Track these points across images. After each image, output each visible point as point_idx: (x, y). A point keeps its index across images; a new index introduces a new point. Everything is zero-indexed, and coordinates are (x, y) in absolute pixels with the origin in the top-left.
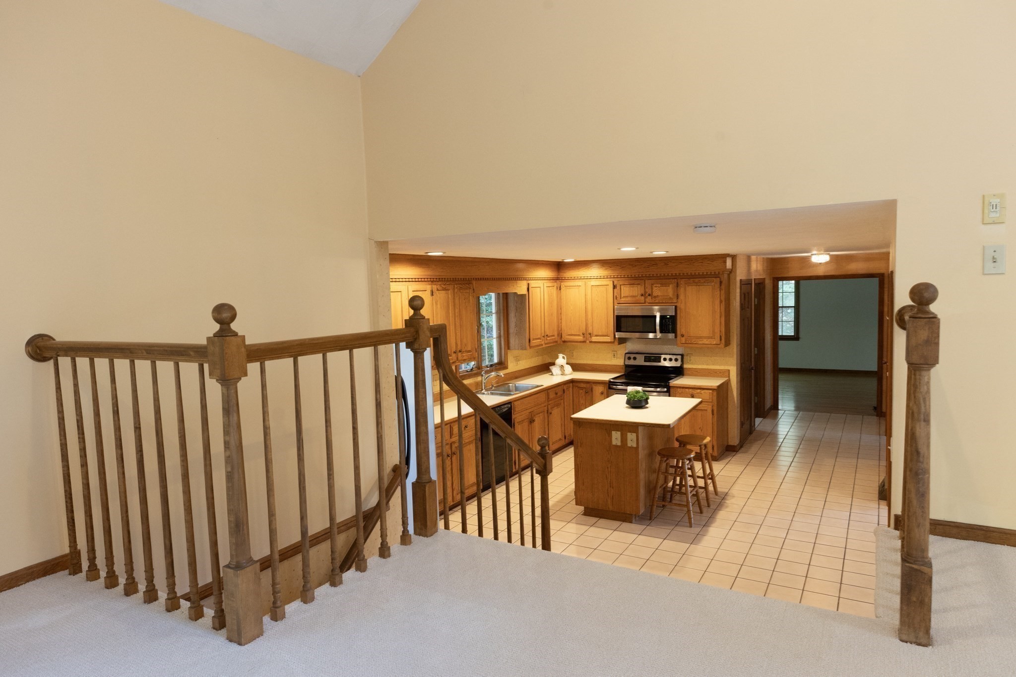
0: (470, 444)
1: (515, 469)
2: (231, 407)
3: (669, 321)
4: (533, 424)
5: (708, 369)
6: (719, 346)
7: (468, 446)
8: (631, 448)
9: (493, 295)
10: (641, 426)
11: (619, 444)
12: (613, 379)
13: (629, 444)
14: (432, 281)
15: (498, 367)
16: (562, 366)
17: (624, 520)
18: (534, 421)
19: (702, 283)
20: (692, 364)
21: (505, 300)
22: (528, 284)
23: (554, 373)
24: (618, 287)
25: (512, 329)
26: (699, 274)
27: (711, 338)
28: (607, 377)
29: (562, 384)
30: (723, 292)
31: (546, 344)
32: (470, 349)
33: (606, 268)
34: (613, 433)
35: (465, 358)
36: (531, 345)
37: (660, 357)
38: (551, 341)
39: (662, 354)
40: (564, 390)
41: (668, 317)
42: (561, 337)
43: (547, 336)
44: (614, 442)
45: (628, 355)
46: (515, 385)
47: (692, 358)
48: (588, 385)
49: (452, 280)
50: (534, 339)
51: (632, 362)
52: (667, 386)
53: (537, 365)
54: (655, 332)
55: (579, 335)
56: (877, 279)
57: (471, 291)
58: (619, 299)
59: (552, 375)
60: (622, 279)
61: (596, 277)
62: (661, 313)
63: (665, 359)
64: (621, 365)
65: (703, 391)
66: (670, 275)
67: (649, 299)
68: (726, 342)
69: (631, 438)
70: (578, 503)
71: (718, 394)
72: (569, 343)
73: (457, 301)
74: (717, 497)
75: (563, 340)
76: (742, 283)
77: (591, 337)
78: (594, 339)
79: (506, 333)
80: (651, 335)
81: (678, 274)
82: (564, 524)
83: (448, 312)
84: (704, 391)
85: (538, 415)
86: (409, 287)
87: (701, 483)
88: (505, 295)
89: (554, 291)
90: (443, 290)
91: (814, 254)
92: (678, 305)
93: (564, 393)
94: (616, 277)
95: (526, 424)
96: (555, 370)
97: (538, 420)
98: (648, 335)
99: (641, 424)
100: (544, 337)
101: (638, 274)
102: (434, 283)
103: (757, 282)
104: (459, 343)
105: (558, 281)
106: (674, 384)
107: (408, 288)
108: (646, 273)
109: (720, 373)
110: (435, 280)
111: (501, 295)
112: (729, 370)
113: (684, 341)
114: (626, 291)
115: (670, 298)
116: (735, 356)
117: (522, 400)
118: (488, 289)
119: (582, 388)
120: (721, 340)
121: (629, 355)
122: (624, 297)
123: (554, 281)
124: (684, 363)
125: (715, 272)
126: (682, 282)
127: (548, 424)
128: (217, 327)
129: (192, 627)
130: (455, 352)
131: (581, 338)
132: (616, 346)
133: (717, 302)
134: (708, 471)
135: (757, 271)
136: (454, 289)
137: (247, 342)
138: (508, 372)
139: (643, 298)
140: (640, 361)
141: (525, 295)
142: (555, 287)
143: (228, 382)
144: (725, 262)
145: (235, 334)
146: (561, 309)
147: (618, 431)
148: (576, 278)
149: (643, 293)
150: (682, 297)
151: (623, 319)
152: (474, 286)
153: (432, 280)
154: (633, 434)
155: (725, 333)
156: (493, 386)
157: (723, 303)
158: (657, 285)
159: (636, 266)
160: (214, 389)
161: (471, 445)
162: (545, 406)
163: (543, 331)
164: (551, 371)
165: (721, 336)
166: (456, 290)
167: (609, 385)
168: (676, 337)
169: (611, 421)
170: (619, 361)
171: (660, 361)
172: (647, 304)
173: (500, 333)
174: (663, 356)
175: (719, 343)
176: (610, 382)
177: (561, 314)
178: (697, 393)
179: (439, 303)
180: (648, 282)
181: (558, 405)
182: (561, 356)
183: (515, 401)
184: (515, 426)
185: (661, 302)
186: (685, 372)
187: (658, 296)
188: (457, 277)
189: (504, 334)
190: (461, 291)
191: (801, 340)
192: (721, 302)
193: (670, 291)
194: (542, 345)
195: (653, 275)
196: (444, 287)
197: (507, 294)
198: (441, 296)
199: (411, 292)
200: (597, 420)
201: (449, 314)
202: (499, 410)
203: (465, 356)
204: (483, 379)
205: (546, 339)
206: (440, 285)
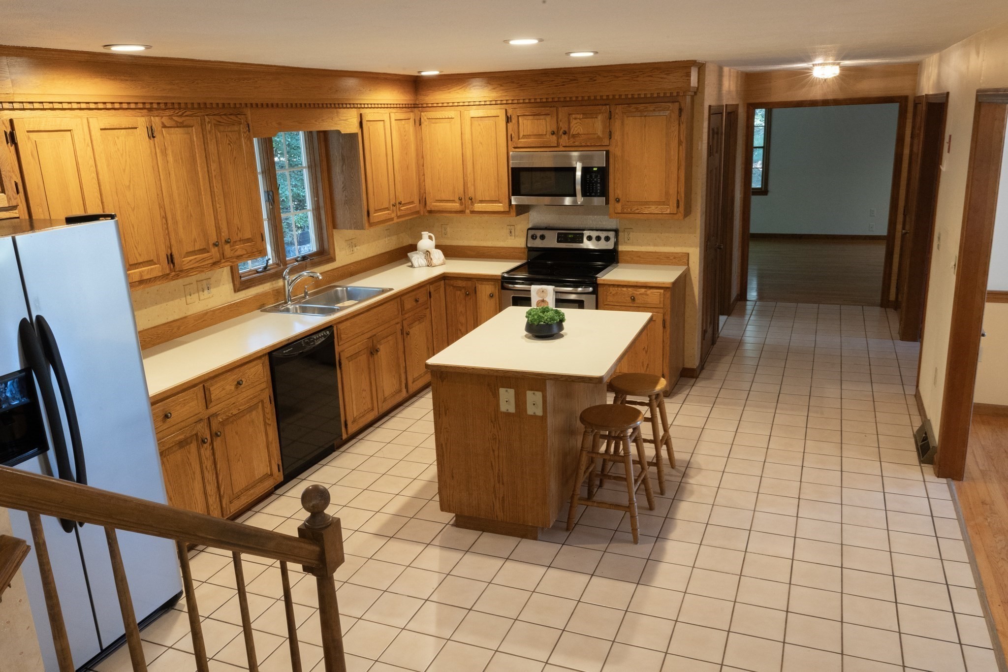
0: (251, 411)
1: (347, 434)
3: (596, 177)
4: (375, 356)
5: (656, 252)
6: (676, 217)
7: (248, 416)
8: (534, 416)
9: (300, 134)
10: (551, 379)
11: (512, 410)
12: (507, 272)
13: (530, 411)
14: (148, 108)
15: (316, 259)
16: (427, 253)
17: (524, 536)
18: (377, 351)
19: (651, 111)
20: (632, 244)
21: (323, 144)
22: (361, 115)
23: (416, 264)
24: (514, 120)
25: (339, 195)
26: (645, 97)
27: (663, 203)
28: (498, 268)
29: (427, 284)
30: (683, 127)
31: (398, 217)
32: (250, 237)
33: (496, 86)
34: (502, 391)
35: (239, 253)
36: (372, 221)
37: (582, 234)
38: (409, 212)
39: (584, 230)
40: (430, 293)
41: (595, 169)
42: (426, 204)
43: (400, 203)
44: (504, 407)
45: (531, 232)
46: (347, 288)
47: (632, 235)
48: (469, 283)
49: (196, 106)
50: (376, 211)
51: (538, 243)
52: (593, 283)
53: (388, 250)
54: (573, 194)
55: (453, 201)
56: (897, 105)
57: (243, 128)
58: (515, 140)
59: (412, 266)
60: (521, 105)
61: (477, 103)
62: (583, 163)
63: (590, 238)
64: (522, 248)
65: (649, 292)
66: (598, 98)
67: (564, 140)
68: (685, 210)
69: (534, 402)
70: (445, 506)
71: (673, 296)
72: (438, 215)
73: (212, 147)
74: (674, 472)
75: (428, 209)
76: (712, 112)
77: (472, 204)
78: (478, 207)
79: (328, 201)
80: (568, 201)
81: (611, 97)
82: (420, 548)
84: (652, 290)
85: (386, 340)
86: (90, 120)
87: (649, 451)
88: (322, 135)
89: (410, 126)
90: (178, 127)
91: (816, 65)
92: (611, 149)
93: (430, 297)
94: (510, 102)
95: (363, 358)
96: (417, 258)
97: (384, 351)
98: (563, 201)
99: (552, 377)
100: (394, 205)
101: (546, 96)
102: (155, 113)
103: (729, 110)
104: (223, 226)
105: (415, 110)
106: (604, 280)
107: (88, 123)
108: (560, 96)
109: (675, 258)
110: (155, 106)
111: (315, 135)
112: (688, 254)
113: (619, 210)
114: (527, 125)
115: (599, 138)
116: (698, 231)
117: (353, 320)
118: (280, 124)
119: (459, 288)
120: (678, 207)
121: (534, 231)
122: (524, 136)
123: (409, 110)
124: (620, 243)
125: (671, 93)
126: (617, 111)
127: (404, 352)
130: (215, 245)
131: (456, 206)
132: (513, 219)
133: (674, 144)
134: (661, 433)
135: (729, 92)
136: (203, 125)
138: (335, 267)
139: (554, 137)
140: (551, 242)
141: (355, 135)
142: (412, 121)
144: (688, 75)
146: (423, 157)
147: (511, 388)
148: (445, 105)
149: (556, 131)
150: (617, 135)
151: (523, 175)
152: (249, 118)
153: (148, 106)
154: (536, 393)
155: (685, 195)
156: (306, 293)
157: (684, 145)
158: (578, 116)
159: (542, 83)
161: (254, 413)
162: (397, 323)
163: (392, 196)
164: (409, 260)
165: (678, 201)
166: (208, 127)
167: (502, 283)
168: (607, 202)
169: (497, 371)
170: (519, 242)
171: (582, 242)
172: (561, 149)
173: (318, 201)
174: (586, 233)
175: (675, 213)
176: (503, 277)
177: (423, 166)
178: (640, 294)
179: (169, 152)
180: (563, 112)
181: (420, 319)
182: (425, 234)
183: (340, 322)
184: (343, 365)
185: (583, 144)
186: (620, 258)
187: (578, 134)
188: (208, 102)
189: (325, 202)
190: (222, 128)
191: (769, 194)
192: (680, 143)
193: (598, 125)
194: (392, 219)
195: (571, 98)
196: (179, 120)
197: (325, 133)
198: (175, 138)
199: (97, 134)
200: (473, 369)
201: (197, 173)
202: (307, 343)
203: (240, 249)
204: (288, 282)
205: (400, 210)
206: (170, 117)
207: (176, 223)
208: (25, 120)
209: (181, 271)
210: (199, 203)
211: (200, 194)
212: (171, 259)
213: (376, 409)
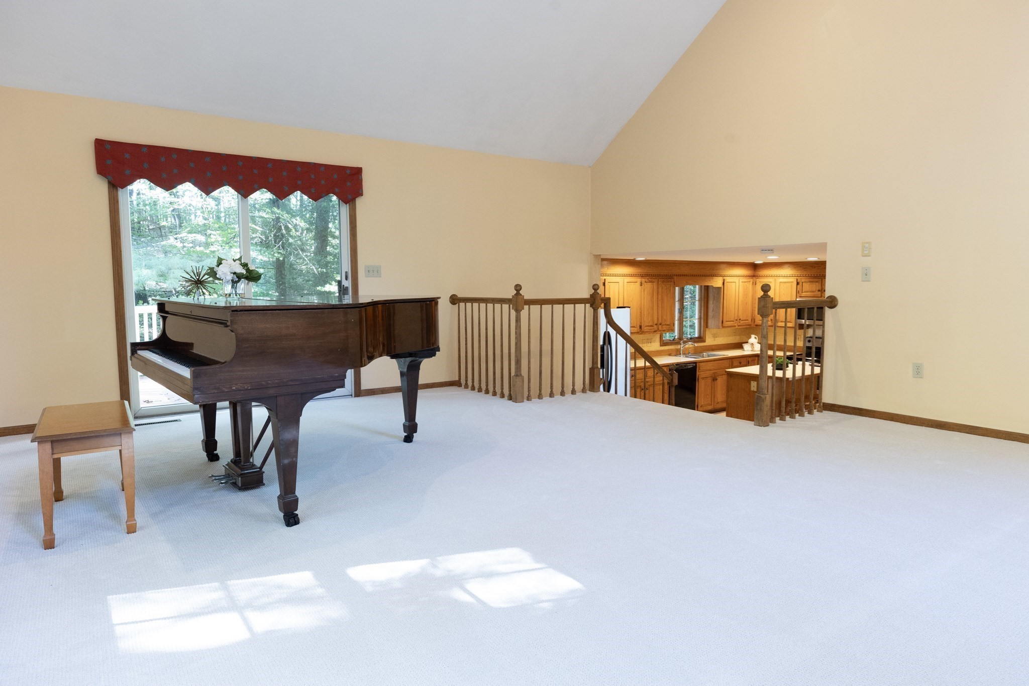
2: (518, 320)
4: (715, 382)
9: (697, 286)
11: (755, 390)
14: (642, 276)
15: (697, 340)
16: (753, 344)
18: (716, 380)
21: (706, 291)
22: (724, 279)
23: (745, 349)
24: (801, 284)
25: (710, 314)
31: (739, 326)
32: (670, 323)
33: (793, 268)
34: (752, 382)
35: (664, 329)
36: (724, 325)
38: (745, 324)
40: (748, 361)
42: (755, 321)
43: (740, 320)
44: (752, 389)
45: (808, 339)
46: (708, 354)
49: (657, 276)
50: (727, 321)
53: (734, 342)
57: (672, 283)
58: (800, 293)
59: (743, 349)
60: (803, 277)
61: (785, 275)
73: (660, 290)
75: (756, 324)
77: (778, 322)
78: (780, 324)
79: (706, 315)
83: (653, 297)
85: (721, 376)
88: (706, 287)
89: (750, 285)
90: (650, 282)
93: (748, 363)
94: (801, 275)
95: (709, 380)
96: (746, 346)
97: (721, 380)
100: (737, 320)
101: (816, 274)
102: (644, 277)
104: (660, 318)
105: (754, 278)
107: (624, 280)
110: (644, 275)
111: (703, 287)
114: (807, 286)
117: (706, 363)
118: (687, 282)
122: (805, 292)
123: (749, 277)
128: (515, 292)
129: (502, 400)
130: (656, 325)
136: (658, 282)
137: (525, 298)
138: (705, 345)
139: (820, 293)
141: (720, 288)
142: (751, 282)
143: (518, 311)
145: (521, 295)
148: (768, 276)
149: (820, 289)
152: (678, 279)
156: (690, 352)
159: (815, 267)
160: (513, 313)
164: (743, 346)
166: (660, 283)
169: (751, 374)
173: (701, 315)
179: (646, 291)
182: (753, 336)
183: (700, 362)
184: (700, 380)
188: (662, 274)
189: (704, 316)
190: (664, 283)
194: (735, 326)
196: (651, 280)
197: (708, 286)
198: (648, 286)
199: (625, 283)
200: (742, 373)
201: (653, 299)
202: (685, 366)
203: (665, 328)
204: (681, 347)
205: (740, 323)
206: (648, 279)
207: (644, 315)
208: (608, 279)
209: (643, 332)
210: (653, 309)
211: (653, 306)
212: (641, 327)
213: (713, 406)
